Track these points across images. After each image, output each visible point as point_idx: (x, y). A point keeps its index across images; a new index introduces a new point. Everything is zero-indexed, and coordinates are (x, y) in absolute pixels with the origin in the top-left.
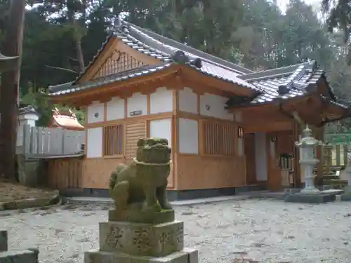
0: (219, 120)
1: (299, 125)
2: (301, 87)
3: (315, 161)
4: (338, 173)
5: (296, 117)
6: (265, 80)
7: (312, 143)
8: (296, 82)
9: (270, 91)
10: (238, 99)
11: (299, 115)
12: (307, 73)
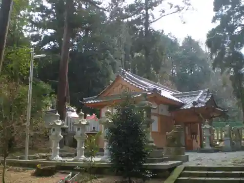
0: (166, 116)
1: (202, 119)
2: (203, 102)
3: (210, 135)
4: (218, 143)
5: (200, 115)
6: (185, 97)
7: (208, 127)
8: (201, 100)
9: (188, 103)
10: (174, 107)
11: (202, 114)
12: (205, 95)
